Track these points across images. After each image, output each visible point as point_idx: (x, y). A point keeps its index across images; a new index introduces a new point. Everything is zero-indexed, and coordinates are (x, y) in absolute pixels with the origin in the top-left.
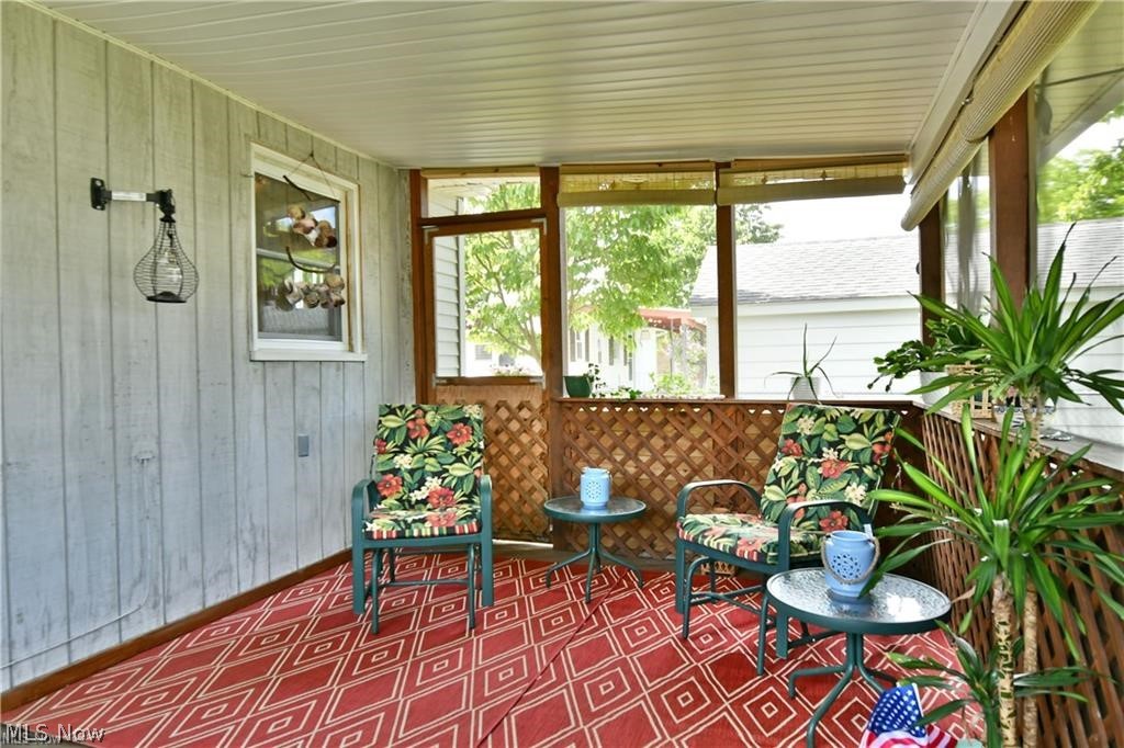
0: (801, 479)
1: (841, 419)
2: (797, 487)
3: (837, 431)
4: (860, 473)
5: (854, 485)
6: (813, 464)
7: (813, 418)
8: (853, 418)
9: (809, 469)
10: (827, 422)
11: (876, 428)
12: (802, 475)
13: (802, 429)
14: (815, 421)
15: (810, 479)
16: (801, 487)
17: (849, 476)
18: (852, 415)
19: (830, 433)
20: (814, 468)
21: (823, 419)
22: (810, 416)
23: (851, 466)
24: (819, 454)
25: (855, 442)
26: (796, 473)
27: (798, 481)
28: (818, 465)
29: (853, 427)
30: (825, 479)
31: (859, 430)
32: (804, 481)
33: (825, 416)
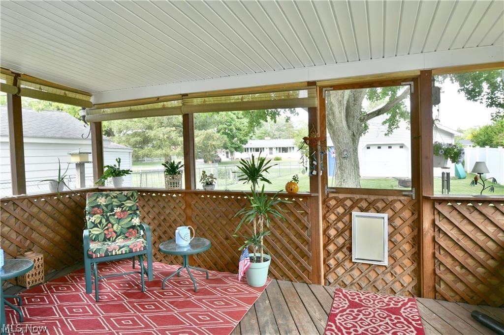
0: (108, 222)
1: (118, 196)
2: (107, 225)
3: (119, 201)
4: (136, 214)
5: (135, 218)
6: (110, 215)
7: (104, 197)
8: (124, 195)
9: (110, 217)
10: (112, 198)
11: (135, 197)
12: (107, 220)
13: (101, 203)
14: (106, 198)
15: (112, 221)
16: (108, 225)
17: (131, 216)
18: (123, 194)
19: (115, 202)
20: (112, 217)
21: (109, 197)
22: (102, 197)
23: (129, 212)
24: (112, 210)
25: (129, 204)
26: (104, 221)
27: (106, 223)
28: (114, 215)
29: (126, 198)
30: (120, 219)
31: (129, 199)
32: (110, 222)
33: (110, 196)
